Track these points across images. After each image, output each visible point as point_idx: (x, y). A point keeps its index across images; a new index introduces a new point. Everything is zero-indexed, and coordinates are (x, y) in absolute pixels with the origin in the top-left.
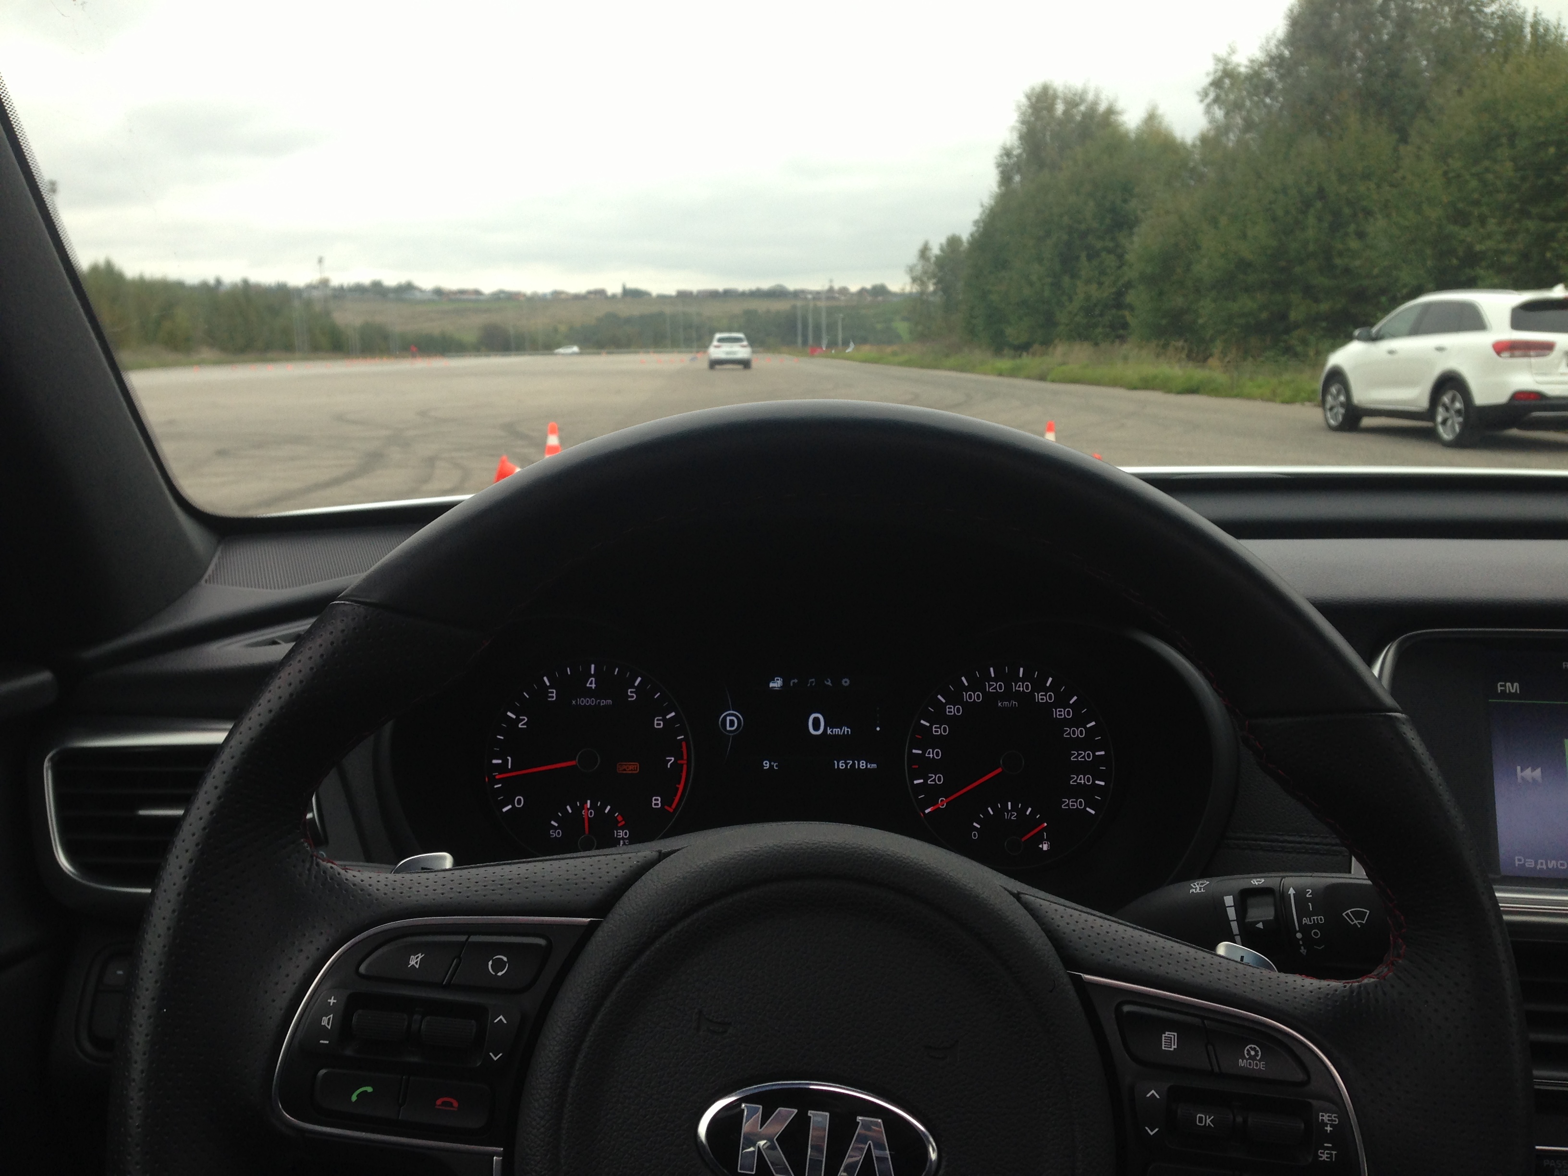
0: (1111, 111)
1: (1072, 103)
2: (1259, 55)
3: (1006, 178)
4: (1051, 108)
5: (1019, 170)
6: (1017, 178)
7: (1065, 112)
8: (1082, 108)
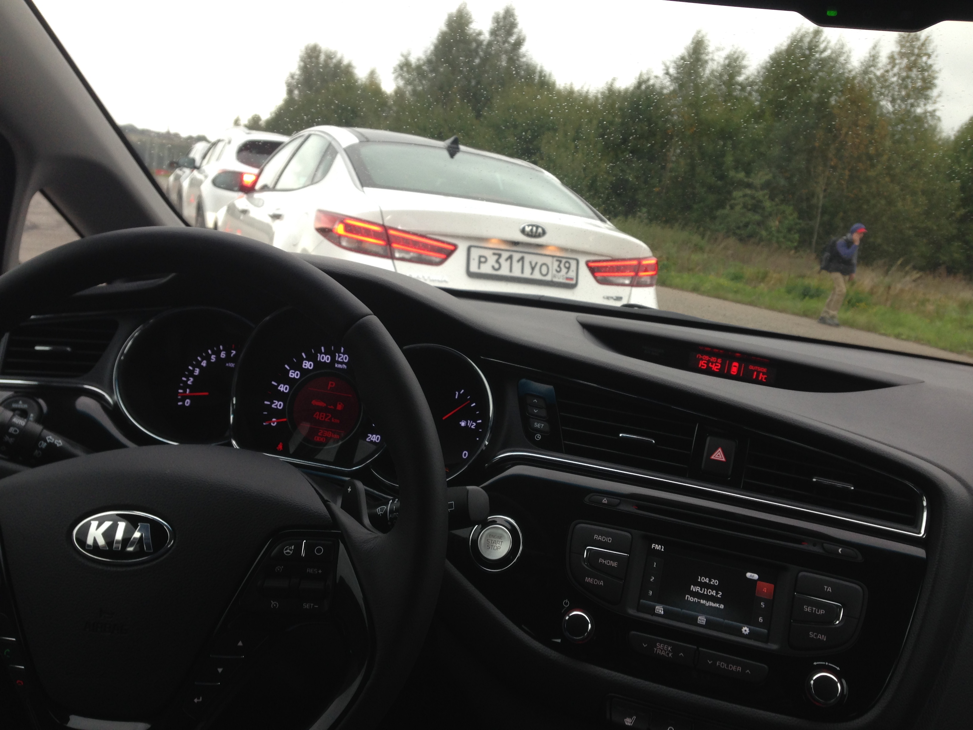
0: (349, 66)
1: (329, 57)
2: (423, 57)
3: (290, 92)
4: (317, 57)
5: (297, 87)
6: (296, 92)
7: (326, 61)
8: (334, 61)
